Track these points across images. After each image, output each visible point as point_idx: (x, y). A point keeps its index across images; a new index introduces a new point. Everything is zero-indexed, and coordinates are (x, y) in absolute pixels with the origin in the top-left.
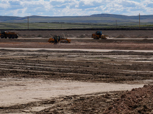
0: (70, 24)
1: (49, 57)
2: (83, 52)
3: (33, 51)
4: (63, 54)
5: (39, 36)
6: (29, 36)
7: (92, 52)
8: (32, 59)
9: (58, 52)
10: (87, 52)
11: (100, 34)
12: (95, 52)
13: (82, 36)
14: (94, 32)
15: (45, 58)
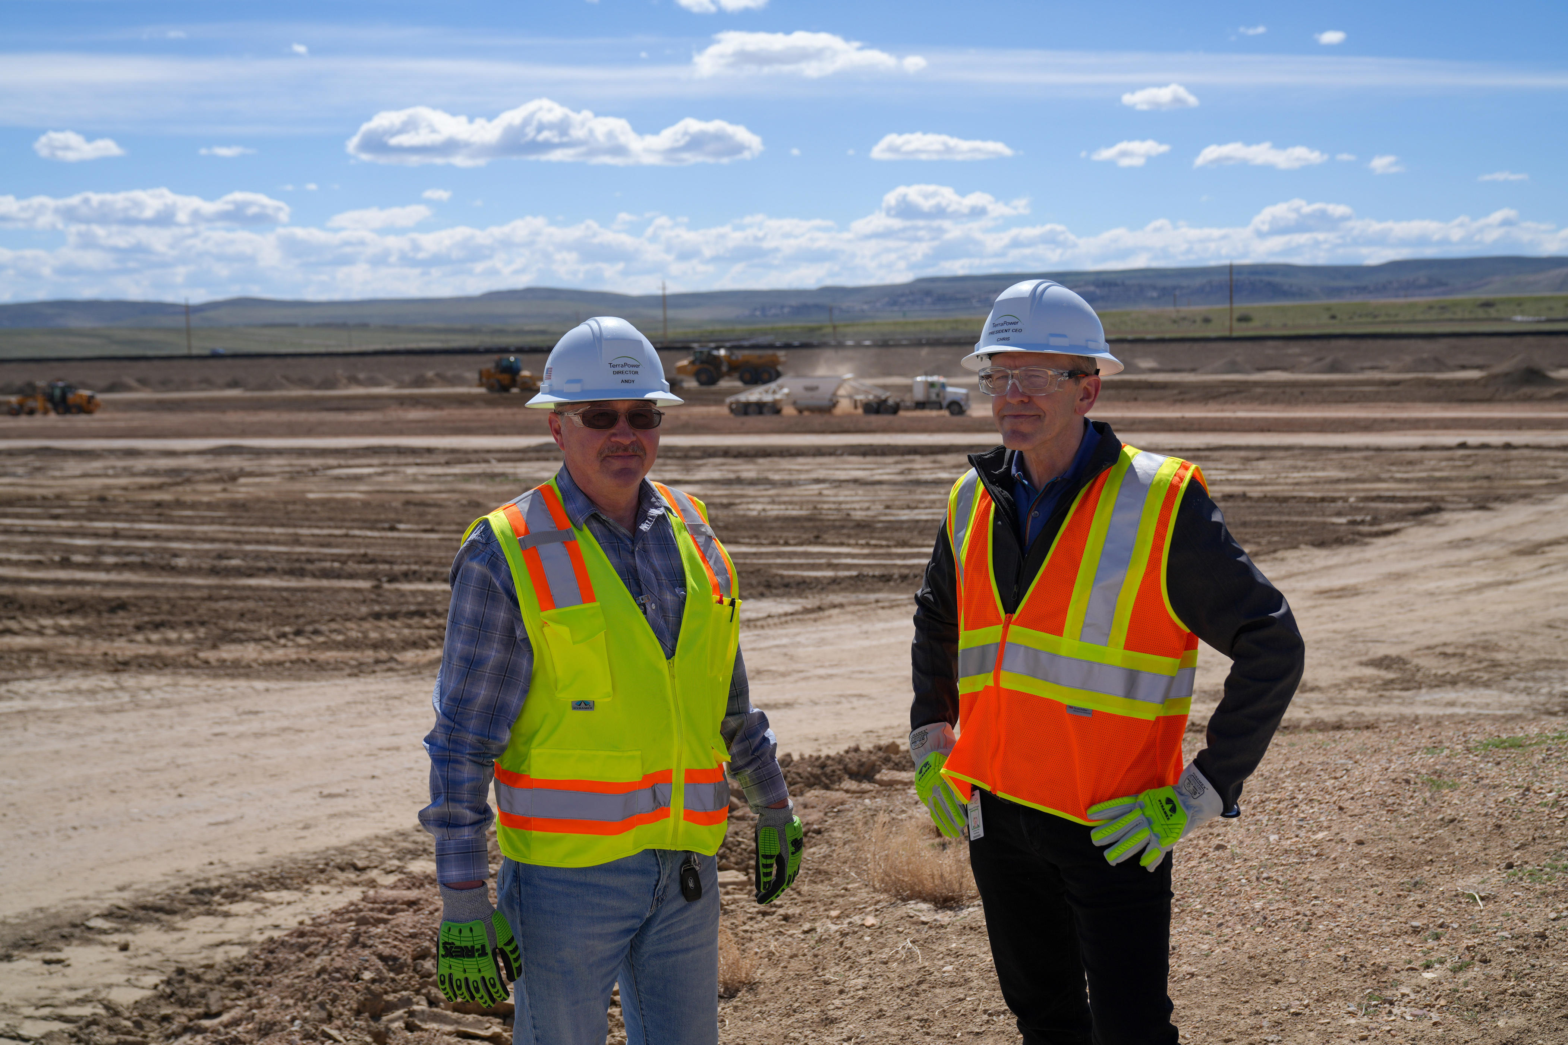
0: (395, 329)
1: (242, 480)
2: (400, 451)
3: (186, 453)
4: (314, 462)
5: (234, 384)
6: (185, 385)
7: (453, 451)
8: (157, 496)
9: (301, 452)
10: (429, 451)
11: (512, 371)
12: (466, 452)
13: (421, 382)
14: (488, 363)
15: (218, 487)
